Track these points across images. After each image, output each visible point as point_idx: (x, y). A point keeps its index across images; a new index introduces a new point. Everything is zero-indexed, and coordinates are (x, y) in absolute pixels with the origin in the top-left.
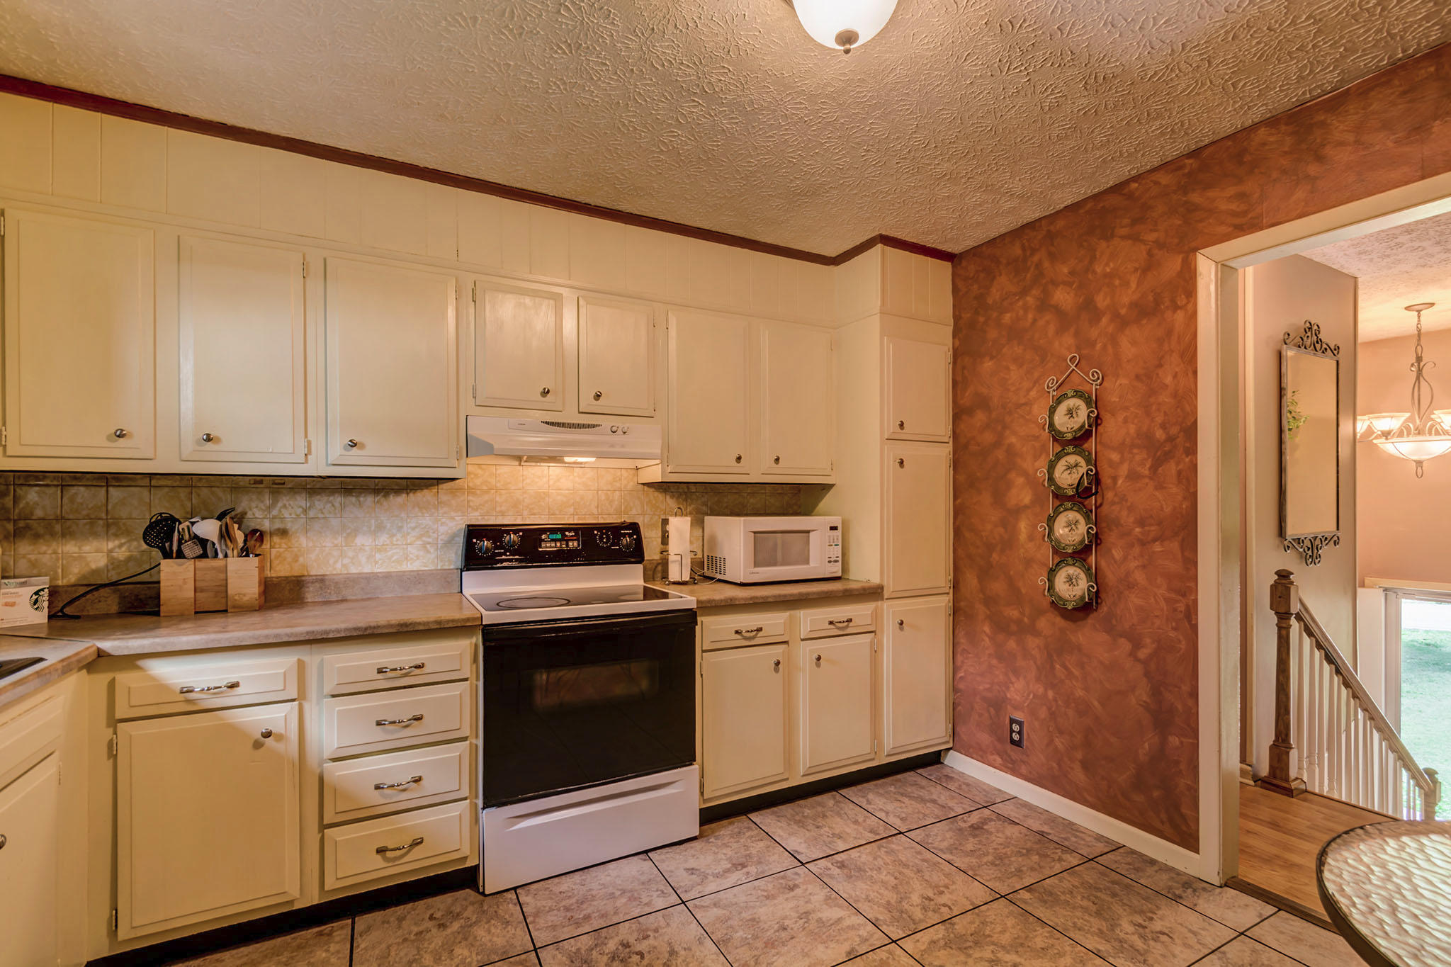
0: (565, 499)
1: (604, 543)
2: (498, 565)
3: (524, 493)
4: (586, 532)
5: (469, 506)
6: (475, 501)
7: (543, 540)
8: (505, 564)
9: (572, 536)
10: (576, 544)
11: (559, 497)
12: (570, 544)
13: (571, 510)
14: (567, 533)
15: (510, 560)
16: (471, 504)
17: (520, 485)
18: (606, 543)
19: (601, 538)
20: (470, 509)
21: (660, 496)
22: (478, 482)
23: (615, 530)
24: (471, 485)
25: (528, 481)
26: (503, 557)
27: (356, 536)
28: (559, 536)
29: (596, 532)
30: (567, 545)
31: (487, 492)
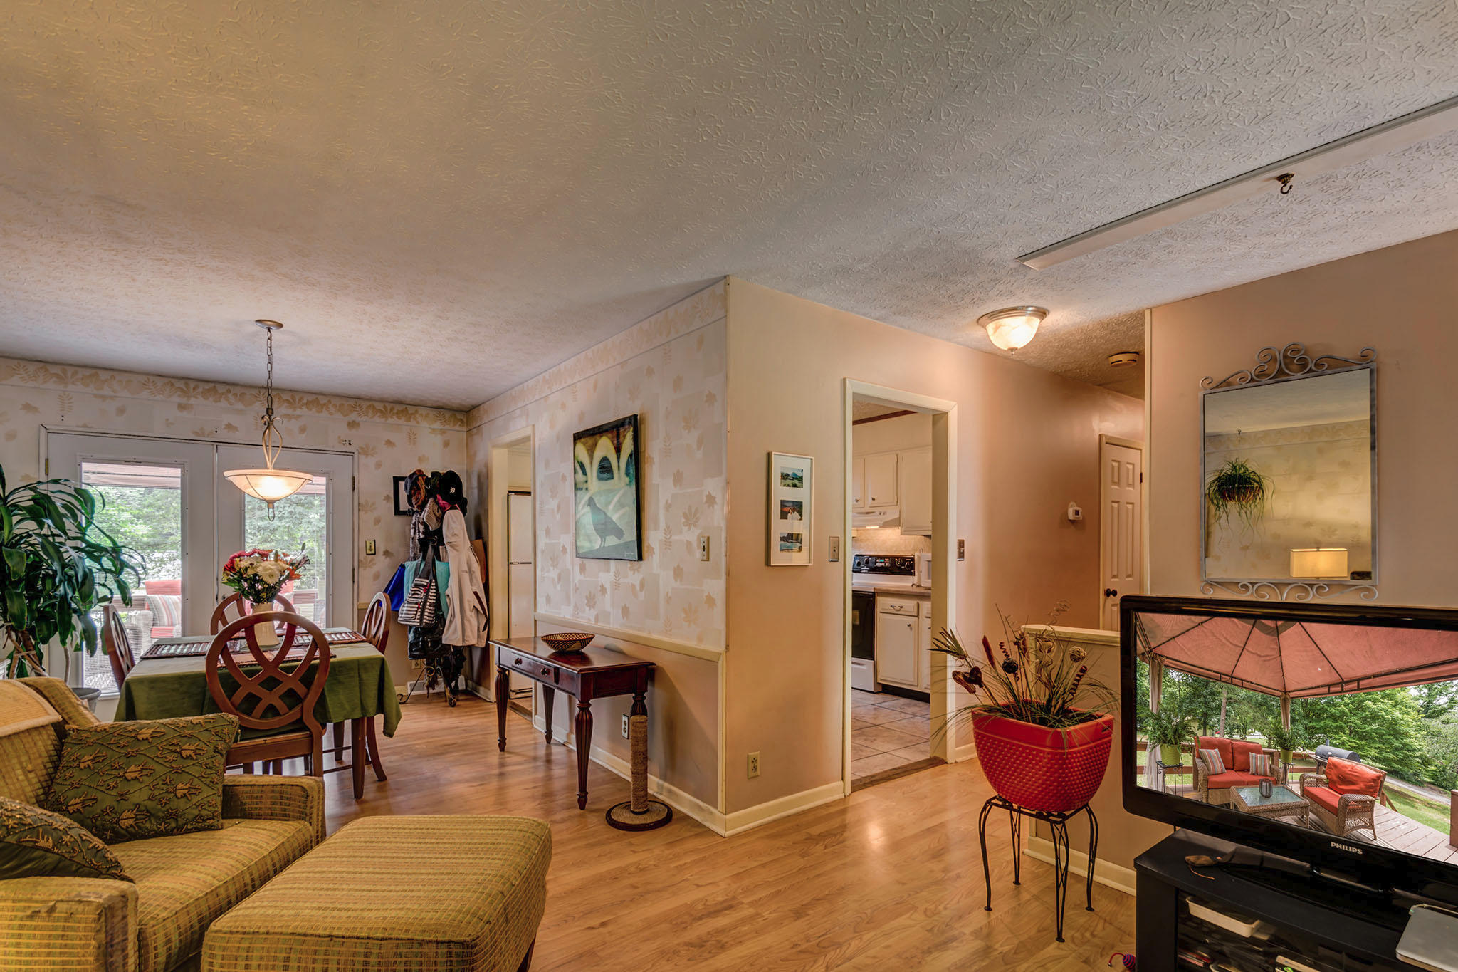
0: (892, 544)
1: (898, 565)
2: (862, 571)
3: (877, 542)
4: (893, 559)
6: (862, 545)
8: (864, 571)
9: (887, 561)
11: (890, 543)
13: (895, 549)
15: (865, 569)
17: (876, 539)
19: (897, 562)
20: (861, 548)
22: (863, 536)
23: (902, 559)
24: (861, 538)
25: (878, 536)
26: (863, 568)
29: (896, 559)
30: (885, 564)
31: (866, 541)
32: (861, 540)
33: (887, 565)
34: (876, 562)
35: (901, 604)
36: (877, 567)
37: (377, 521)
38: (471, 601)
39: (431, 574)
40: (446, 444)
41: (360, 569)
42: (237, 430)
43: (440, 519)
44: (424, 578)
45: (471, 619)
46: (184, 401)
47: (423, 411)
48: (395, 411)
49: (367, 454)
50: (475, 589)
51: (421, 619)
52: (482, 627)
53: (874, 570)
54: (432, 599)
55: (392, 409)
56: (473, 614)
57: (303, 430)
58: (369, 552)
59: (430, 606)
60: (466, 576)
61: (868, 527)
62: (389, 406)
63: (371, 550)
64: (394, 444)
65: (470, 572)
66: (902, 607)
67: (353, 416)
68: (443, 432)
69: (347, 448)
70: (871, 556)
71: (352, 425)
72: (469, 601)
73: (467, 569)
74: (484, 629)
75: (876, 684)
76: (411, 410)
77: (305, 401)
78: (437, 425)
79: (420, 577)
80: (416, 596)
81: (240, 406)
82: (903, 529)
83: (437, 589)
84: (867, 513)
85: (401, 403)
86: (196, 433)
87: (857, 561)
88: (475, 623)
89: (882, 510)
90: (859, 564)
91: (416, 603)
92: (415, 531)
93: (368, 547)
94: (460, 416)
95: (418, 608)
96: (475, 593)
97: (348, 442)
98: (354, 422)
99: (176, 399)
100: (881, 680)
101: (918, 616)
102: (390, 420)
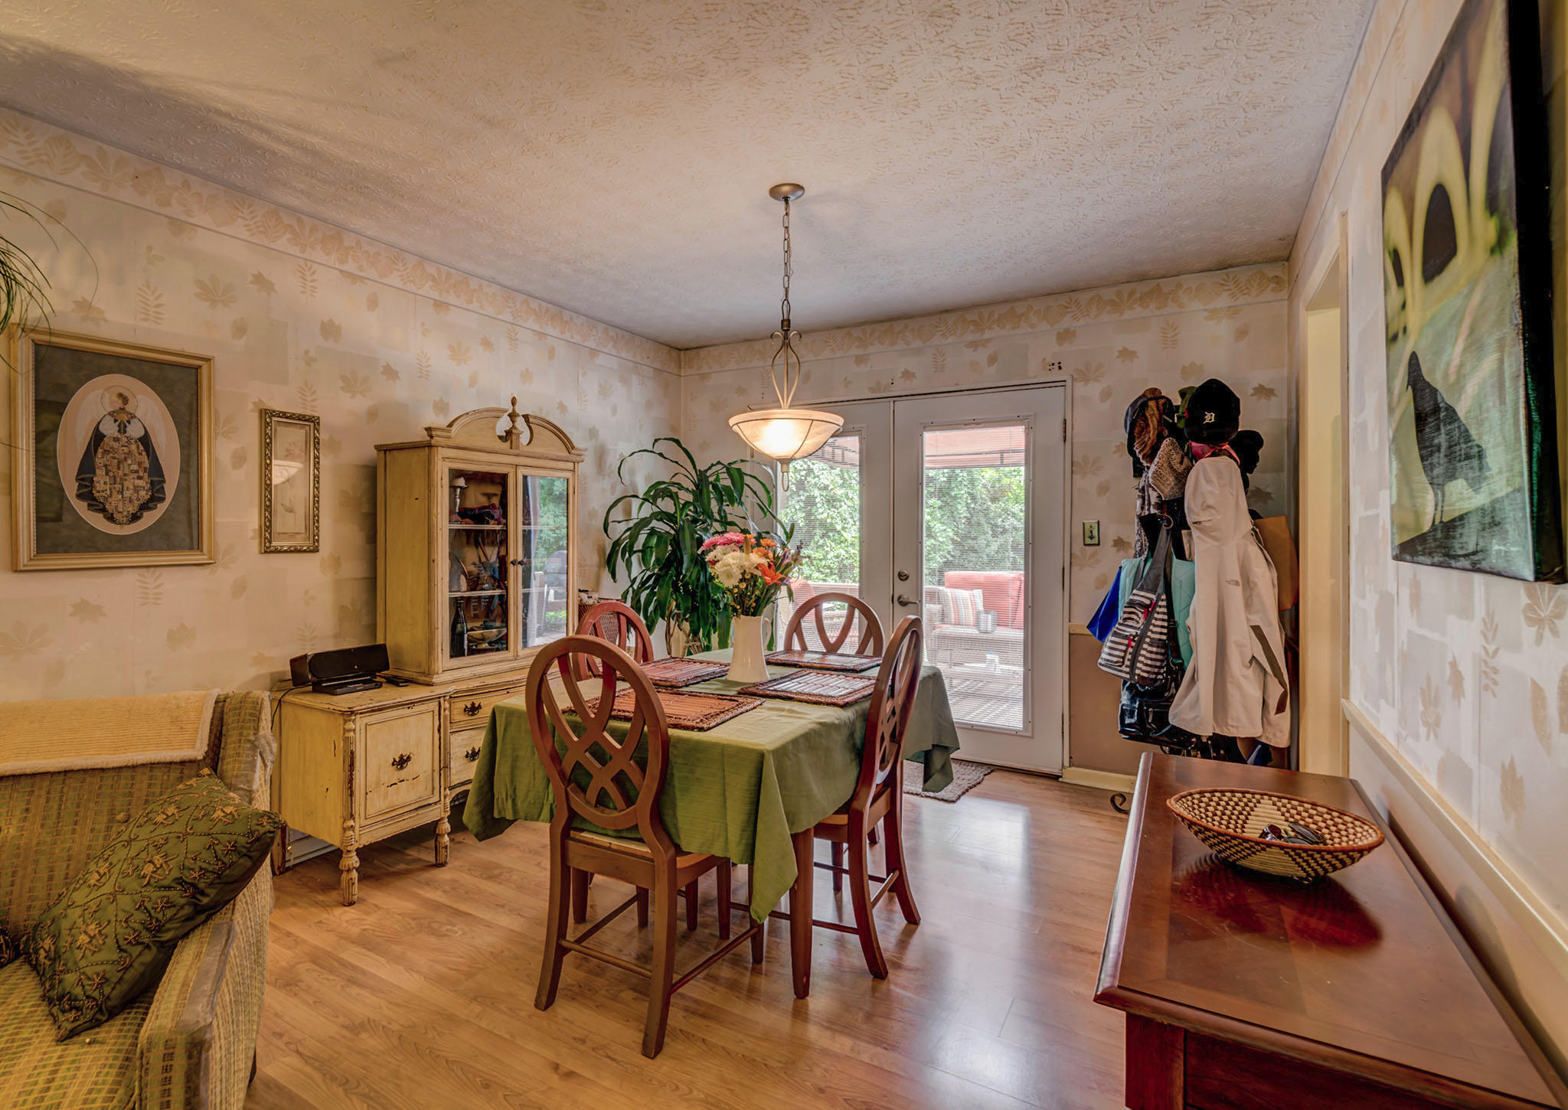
37: (1103, 489)
38: (1242, 645)
39: (1161, 584)
40: (1241, 333)
41: (1074, 569)
42: (915, 377)
43: (1181, 478)
44: (1147, 591)
45: (1244, 683)
46: (861, 352)
47: (1191, 281)
48: (1138, 295)
49: (1086, 380)
50: (1256, 620)
51: (1133, 666)
52: (1273, 703)
54: (1157, 630)
55: (1132, 293)
56: (1250, 672)
57: (992, 360)
58: (1088, 541)
59: (1151, 645)
60: (1236, 594)
62: (1126, 288)
63: (1091, 538)
64: (1134, 353)
65: (1247, 582)
67: (1067, 322)
68: (1233, 311)
69: (1056, 375)
71: (1065, 336)
72: (1239, 646)
73: (1238, 577)
74: (1280, 709)
76: (1167, 285)
77: (996, 316)
78: (1223, 301)
79: (1141, 589)
80: (1130, 623)
81: (918, 344)
83: (1170, 612)
85: (1143, 278)
86: (872, 390)
88: (1254, 692)
91: (1126, 637)
92: (1143, 503)
93: (1088, 534)
94: (1270, 271)
95: (1128, 646)
96: (1257, 630)
97: (1057, 365)
98: (1067, 331)
99: (855, 351)
102: (1128, 314)
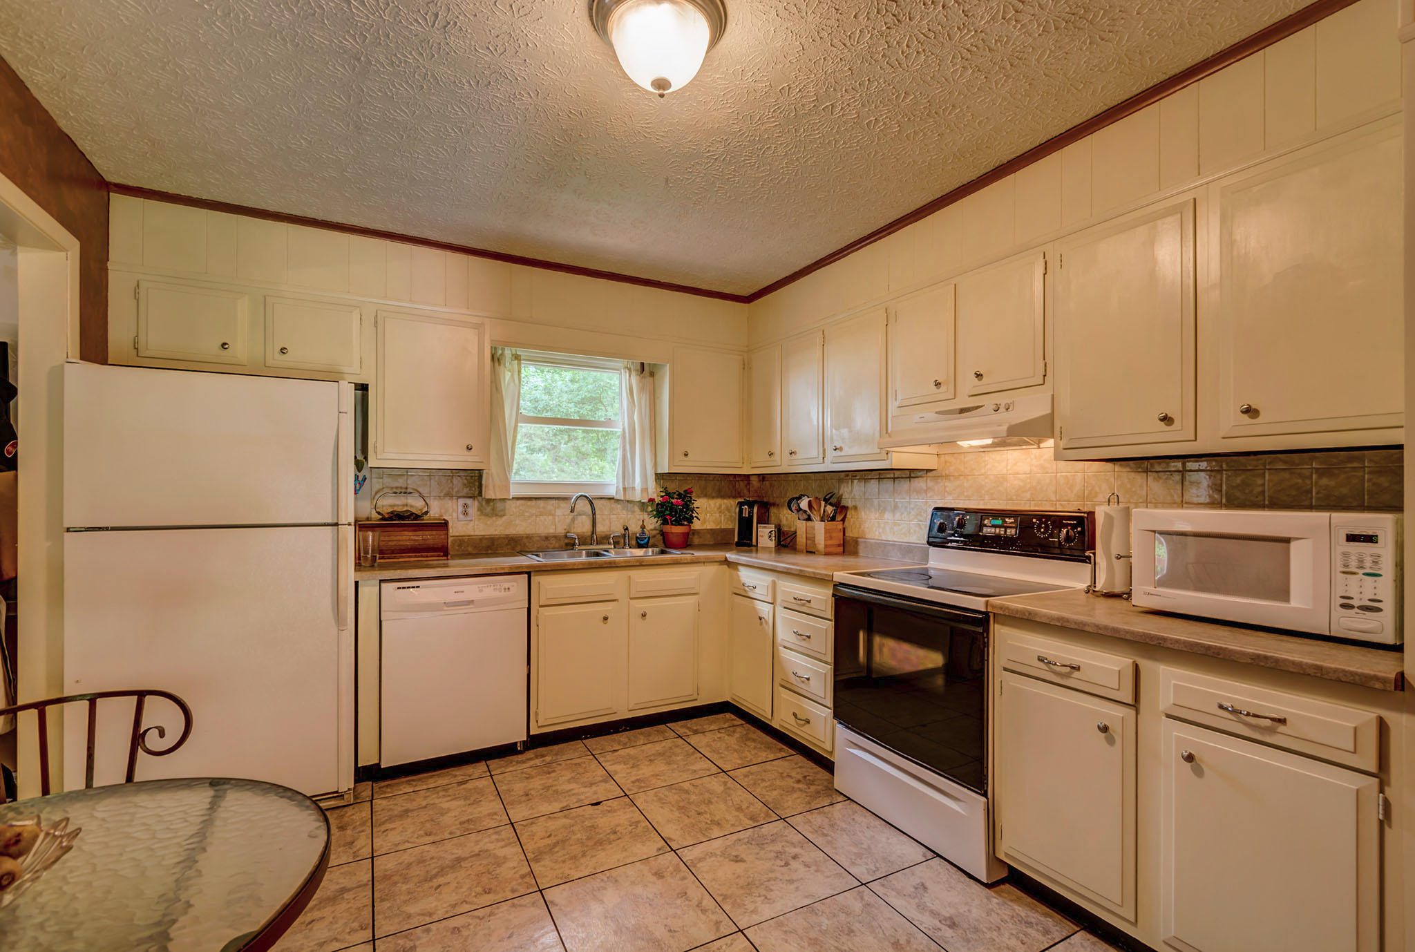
0: (1021, 484)
1: (1040, 534)
2: (949, 545)
3: (986, 478)
4: (1026, 521)
5: (945, 491)
6: (950, 485)
7: (985, 526)
8: (954, 544)
9: (1011, 523)
10: (1013, 531)
11: (1016, 482)
12: (1008, 530)
13: (1028, 495)
14: (1007, 520)
15: (957, 541)
16: (947, 489)
17: (983, 471)
18: (1044, 533)
19: (1039, 527)
20: (946, 494)
21: (1139, 478)
22: (952, 469)
23: (1055, 521)
24: (947, 472)
25: (988, 466)
26: (953, 538)
27: (884, 512)
28: (999, 522)
29: (1034, 520)
30: (1006, 531)
31: (957, 478)
32: (947, 477)
33: (1011, 532)
34: (981, 526)
35: (1076, 659)
36: (986, 537)
53: (978, 542)
61: (965, 444)
66: (1076, 668)
70: (968, 511)
75: (993, 859)
82: (1062, 444)
84: (962, 411)
87: (938, 522)
89: (1002, 399)
90: (942, 528)
100: (1006, 854)
101: (1135, 705)
